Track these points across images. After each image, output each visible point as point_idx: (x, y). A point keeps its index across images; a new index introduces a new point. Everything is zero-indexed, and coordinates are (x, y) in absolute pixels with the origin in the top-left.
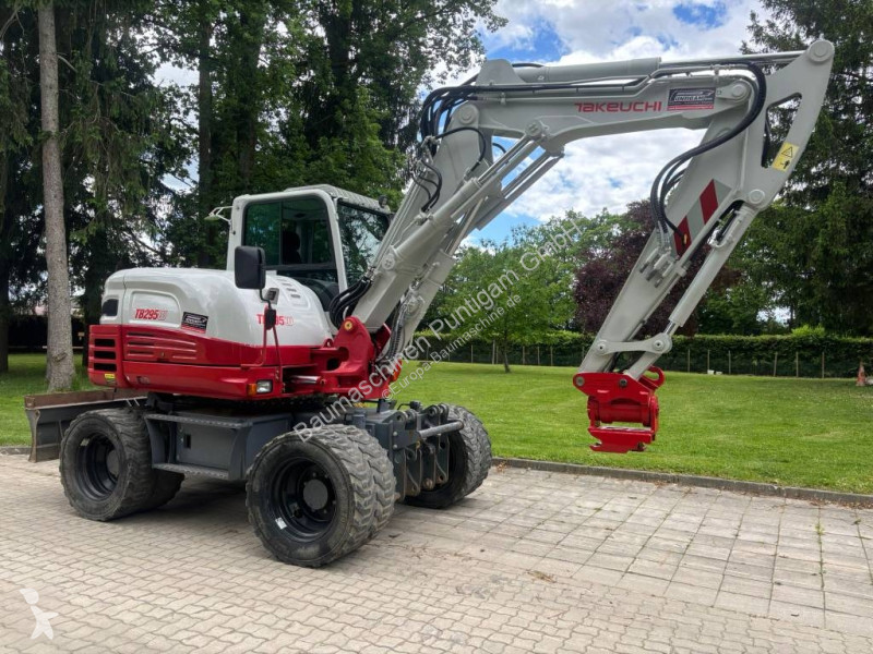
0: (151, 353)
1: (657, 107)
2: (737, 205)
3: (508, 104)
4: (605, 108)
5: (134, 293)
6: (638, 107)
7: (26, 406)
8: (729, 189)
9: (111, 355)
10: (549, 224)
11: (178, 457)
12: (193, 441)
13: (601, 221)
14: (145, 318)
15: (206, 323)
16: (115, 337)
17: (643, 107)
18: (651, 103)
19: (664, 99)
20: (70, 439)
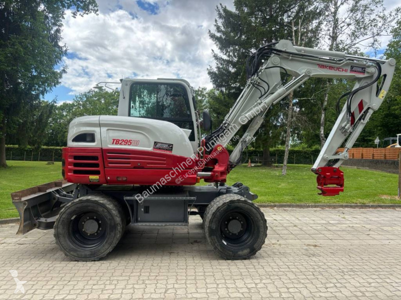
0: (129, 164)
1: (346, 71)
2: (369, 108)
3: (292, 60)
4: (328, 68)
5: (108, 130)
6: (340, 70)
7: (13, 199)
8: (367, 103)
9: (97, 165)
10: (89, 92)
11: (139, 219)
12: (150, 209)
13: (115, 94)
14: (120, 144)
15: (172, 147)
16: (98, 154)
17: (341, 70)
18: (344, 69)
19: (349, 68)
20: (64, 216)
